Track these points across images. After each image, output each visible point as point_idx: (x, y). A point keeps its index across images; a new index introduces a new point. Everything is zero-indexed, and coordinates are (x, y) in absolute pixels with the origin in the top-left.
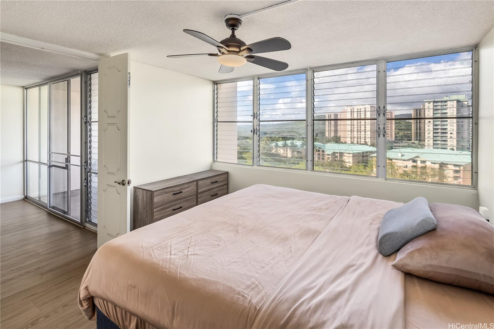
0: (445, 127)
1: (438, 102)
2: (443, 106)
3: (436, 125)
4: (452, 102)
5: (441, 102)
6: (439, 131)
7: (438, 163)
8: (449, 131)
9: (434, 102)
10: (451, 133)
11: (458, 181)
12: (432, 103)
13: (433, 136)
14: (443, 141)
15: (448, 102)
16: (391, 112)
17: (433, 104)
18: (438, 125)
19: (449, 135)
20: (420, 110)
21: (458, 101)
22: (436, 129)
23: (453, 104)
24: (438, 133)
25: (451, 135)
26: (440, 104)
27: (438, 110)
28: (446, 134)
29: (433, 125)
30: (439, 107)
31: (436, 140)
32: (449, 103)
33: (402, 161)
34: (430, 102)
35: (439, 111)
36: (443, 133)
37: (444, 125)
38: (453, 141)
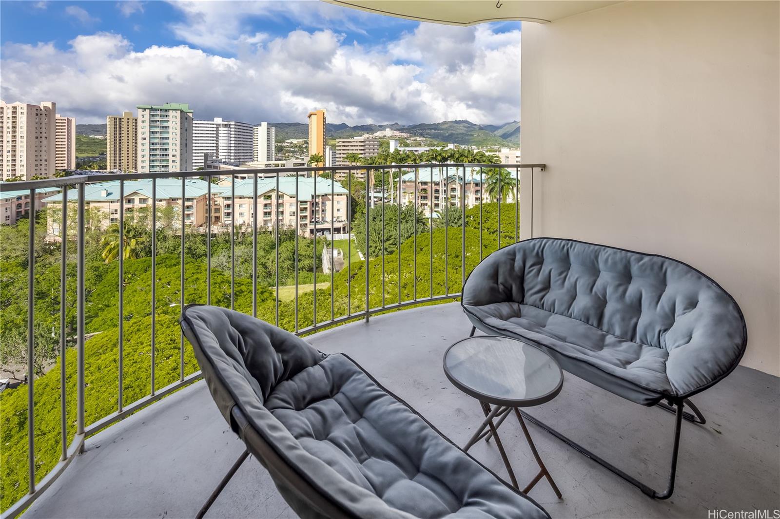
0: (166, 147)
1: (156, 110)
2: (164, 116)
3: (153, 144)
4: (174, 112)
5: (161, 110)
6: (158, 152)
7: (165, 200)
8: (170, 152)
9: (151, 109)
10: (173, 156)
11: (191, 221)
12: (148, 111)
13: (150, 160)
14: (163, 166)
15: (170, 111)
16: (68, 119)
17: (150, 112)
18: (156, 144)
19: (171, 158)
20: (120, 119)
21: (182, 112)
22: (153, 150)
23: (176, 114)
24: (156, 155)
25: (174, 159)
26: (159, 113)
27: (156, 121)
28: (168, 157)
29: (150, 143)
30: (158, 118)
31: (153, 166)
32: (171, 113)
33: (108, 204)
34: (145, 109)
35: (158, 124)
36: (163, 155)
37: (164, 144)
38: (175, 166)
